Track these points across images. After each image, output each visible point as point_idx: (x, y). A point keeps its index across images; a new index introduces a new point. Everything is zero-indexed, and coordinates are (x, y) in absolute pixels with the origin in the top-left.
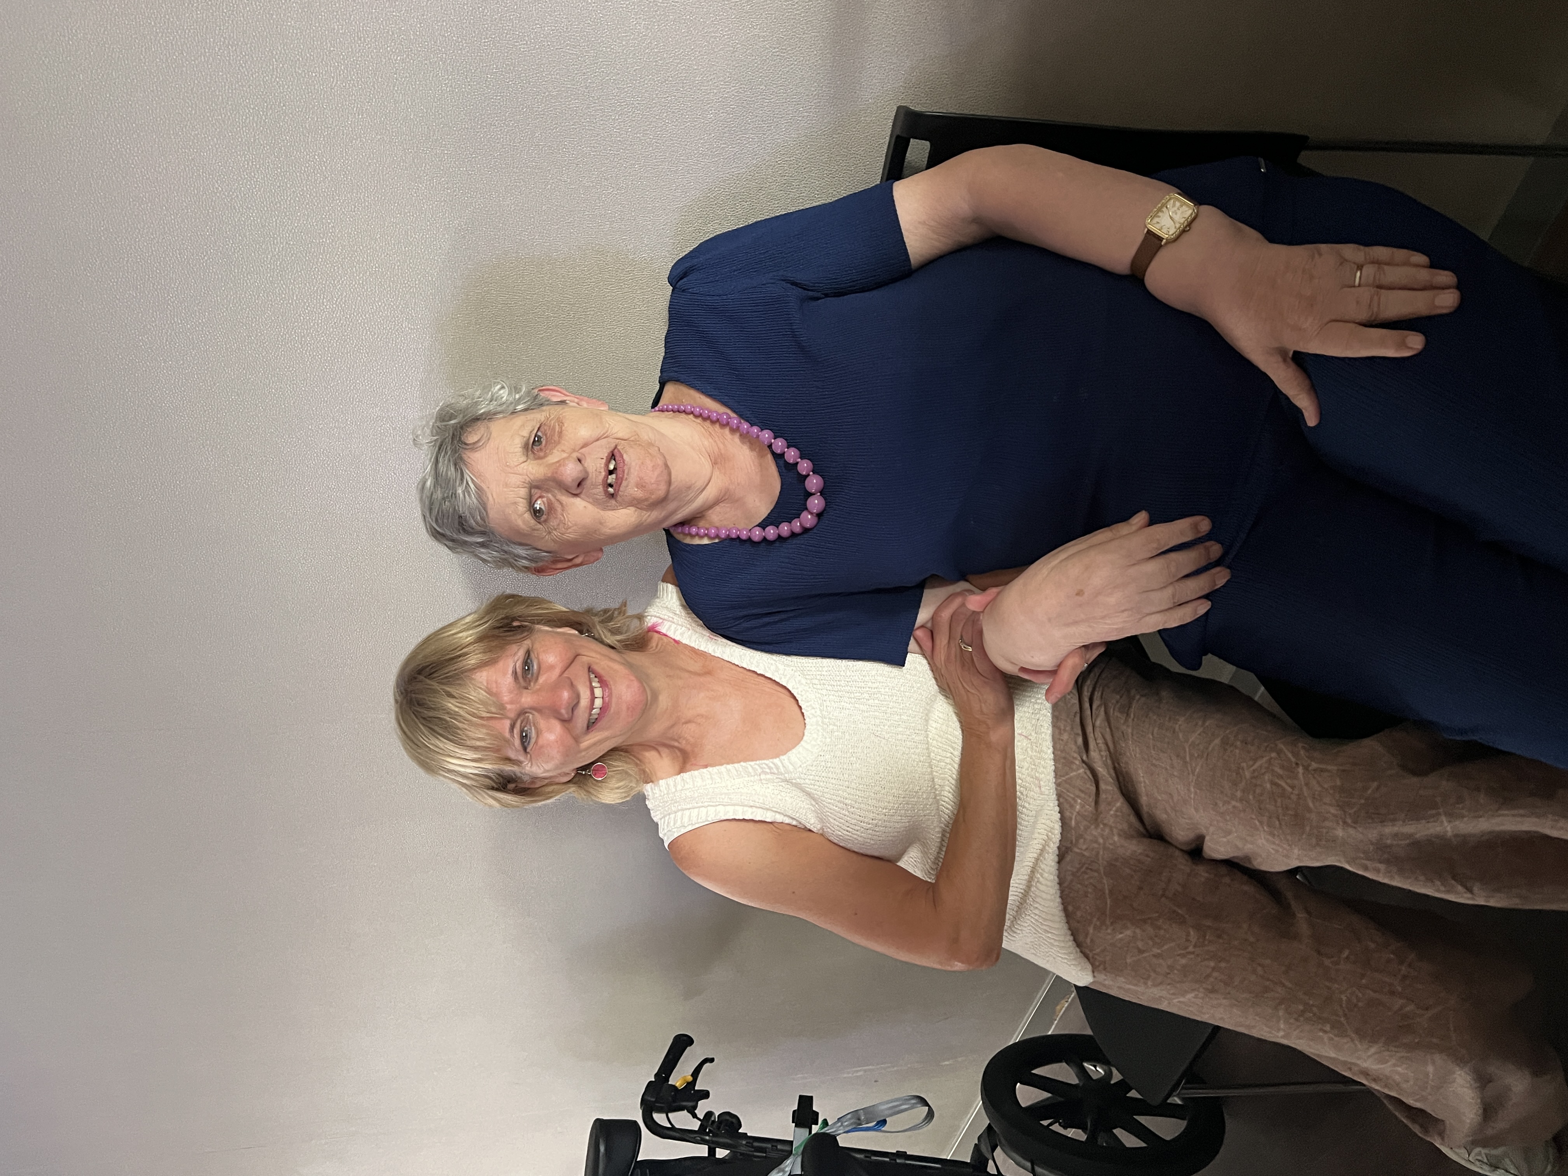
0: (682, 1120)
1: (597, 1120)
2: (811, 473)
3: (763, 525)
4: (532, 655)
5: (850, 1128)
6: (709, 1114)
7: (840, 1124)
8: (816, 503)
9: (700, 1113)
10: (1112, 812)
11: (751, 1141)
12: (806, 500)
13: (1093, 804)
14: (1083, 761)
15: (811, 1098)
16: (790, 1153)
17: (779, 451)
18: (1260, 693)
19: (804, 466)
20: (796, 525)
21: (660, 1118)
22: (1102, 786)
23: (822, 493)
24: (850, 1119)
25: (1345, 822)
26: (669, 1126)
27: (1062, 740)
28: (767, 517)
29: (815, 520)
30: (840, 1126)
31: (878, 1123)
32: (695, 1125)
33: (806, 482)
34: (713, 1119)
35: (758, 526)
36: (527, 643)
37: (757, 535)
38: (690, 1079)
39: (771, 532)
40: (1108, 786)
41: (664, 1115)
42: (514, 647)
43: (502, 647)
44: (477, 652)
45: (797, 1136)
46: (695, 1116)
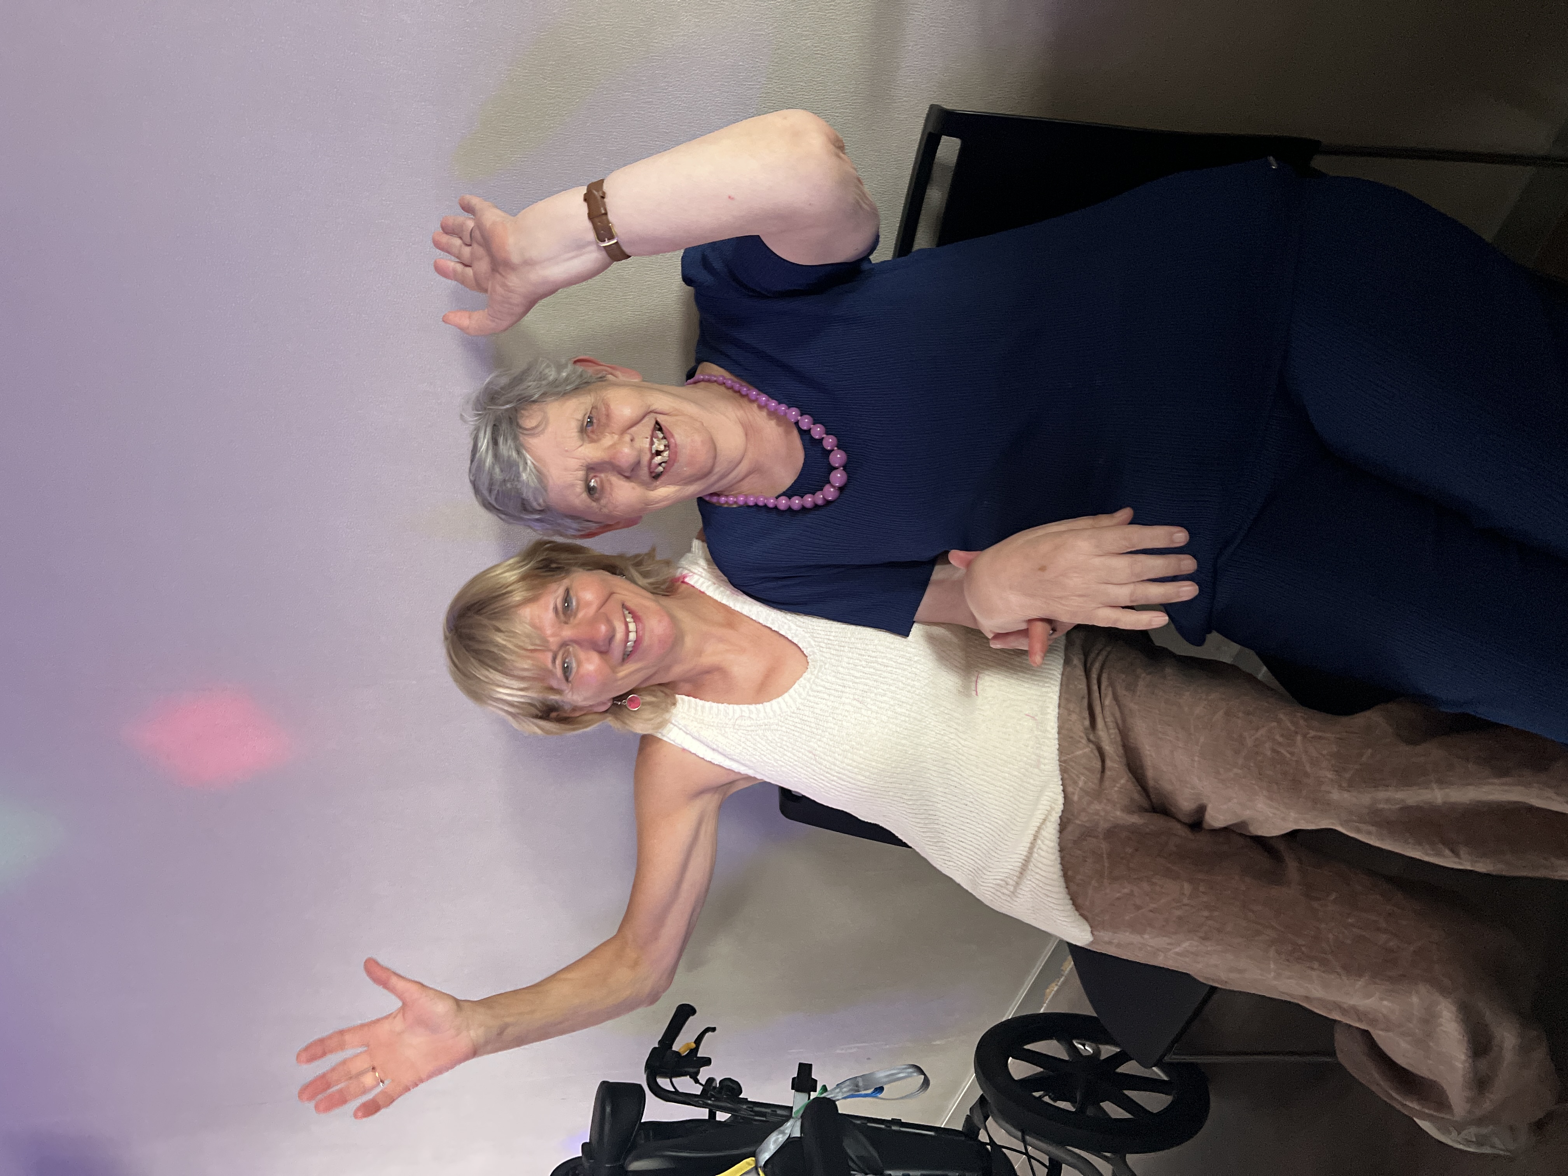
0: (685, 1085)
1: (604, 1083)
2: (836, 448)
3: (789, 493)
4: (572, 593)
5: (848, 1094)
6: (711, 1080)
7: (838, 1090)
8: (838, 477)
9: (703, 1077)
10: (1116, 789)
11: (751, 1106)
12: (830, 474)
13: (1096, 781)
14: (1089, 740)
15: (810, 1066)
16: (788, 1118)
17: (805, 428)
18: (1263, 673)
19: (829, 442)
20: (819, 497)
21: (664, 1083)
22: (1109, 763)
23: (845, 467)
24: (849, 1086)
25: (1340, 786)
26: (673, 1090)
27: (1071, 720)
28: (790, 487)
29: (837, 494)
30: (838, 1093)
31: (876, 1089)
32: (697, 1090)
33: (830, 457)
34: (714, 1085)
35: (784, 494)
36: (566, 582)
37: (783, 503)
38: (694, 1046)
39: (796, 502)
40: (1115, 763)
41: (668, 1080)
42: (554, 586)
43: (543, 585)
44: (520, 590)
45: (797, 1101)
46: (697, 1081)
